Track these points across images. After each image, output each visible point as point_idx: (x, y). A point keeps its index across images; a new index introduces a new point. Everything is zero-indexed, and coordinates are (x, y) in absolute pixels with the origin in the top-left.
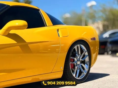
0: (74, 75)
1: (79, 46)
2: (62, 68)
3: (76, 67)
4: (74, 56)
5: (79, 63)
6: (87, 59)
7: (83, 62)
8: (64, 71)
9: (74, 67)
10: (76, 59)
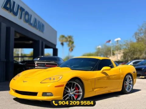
0: (126, 90)
1: (128, 76)
2: (122, 87)
3: (127, 86)
4: (126, 81)
5: (128, 84)
6: (132, 82)
7: (130, 84)
8: (122, 88)
9: (126, 86)
10: (127, 82)
